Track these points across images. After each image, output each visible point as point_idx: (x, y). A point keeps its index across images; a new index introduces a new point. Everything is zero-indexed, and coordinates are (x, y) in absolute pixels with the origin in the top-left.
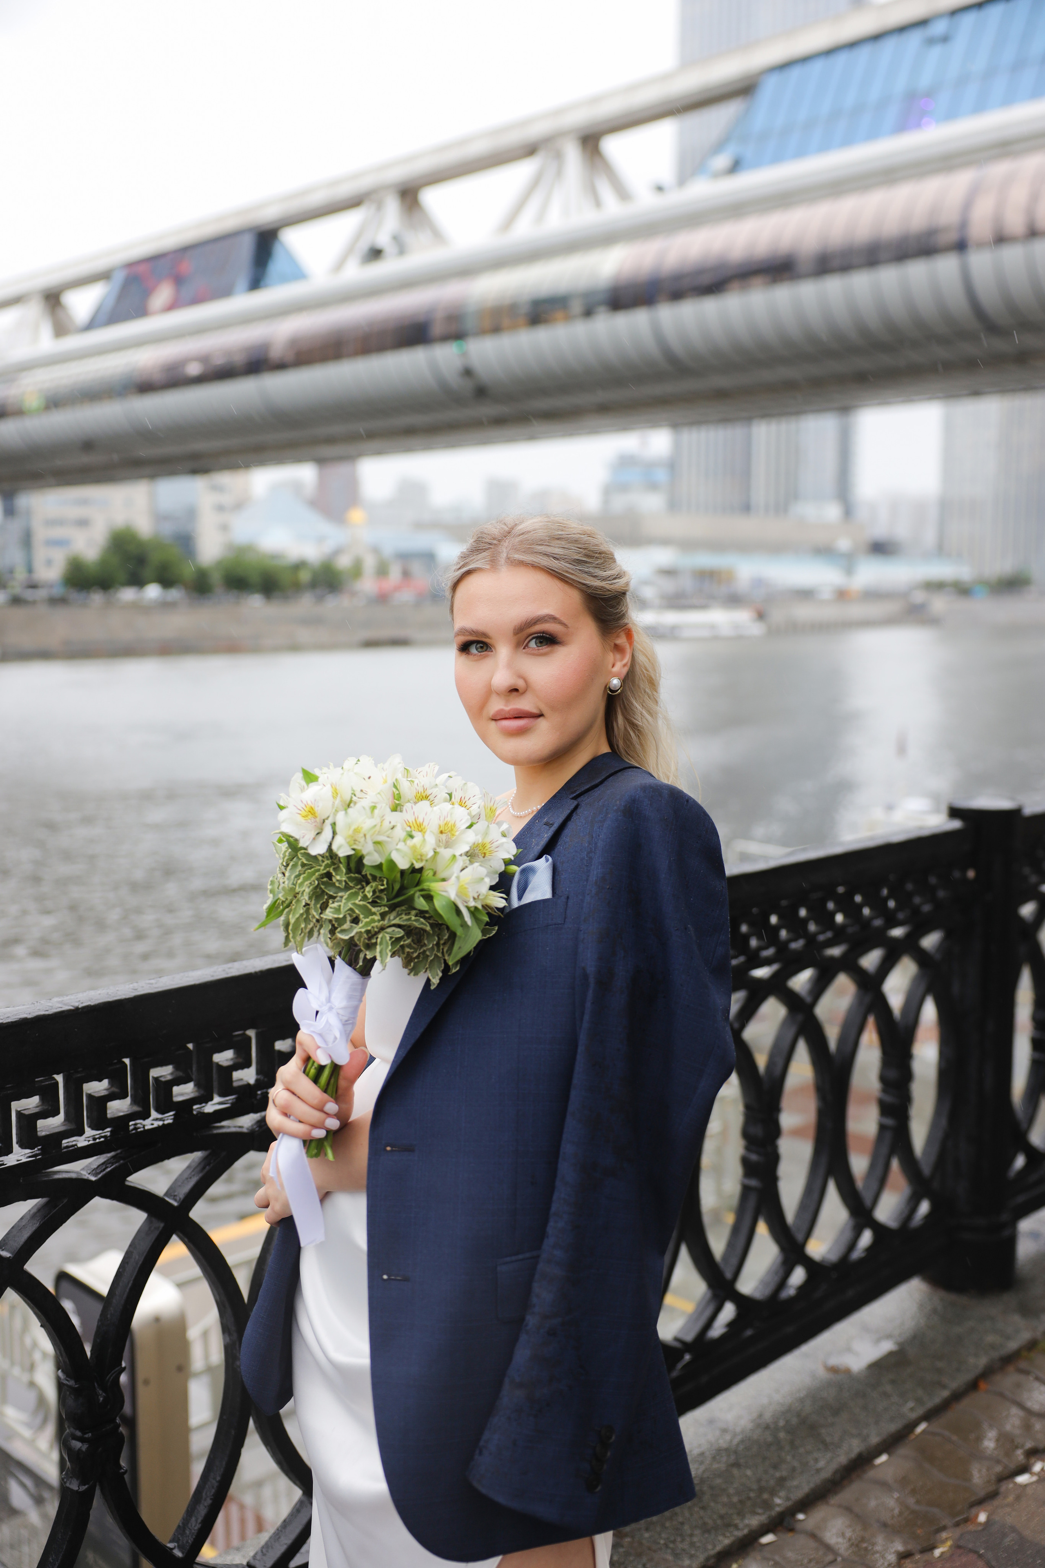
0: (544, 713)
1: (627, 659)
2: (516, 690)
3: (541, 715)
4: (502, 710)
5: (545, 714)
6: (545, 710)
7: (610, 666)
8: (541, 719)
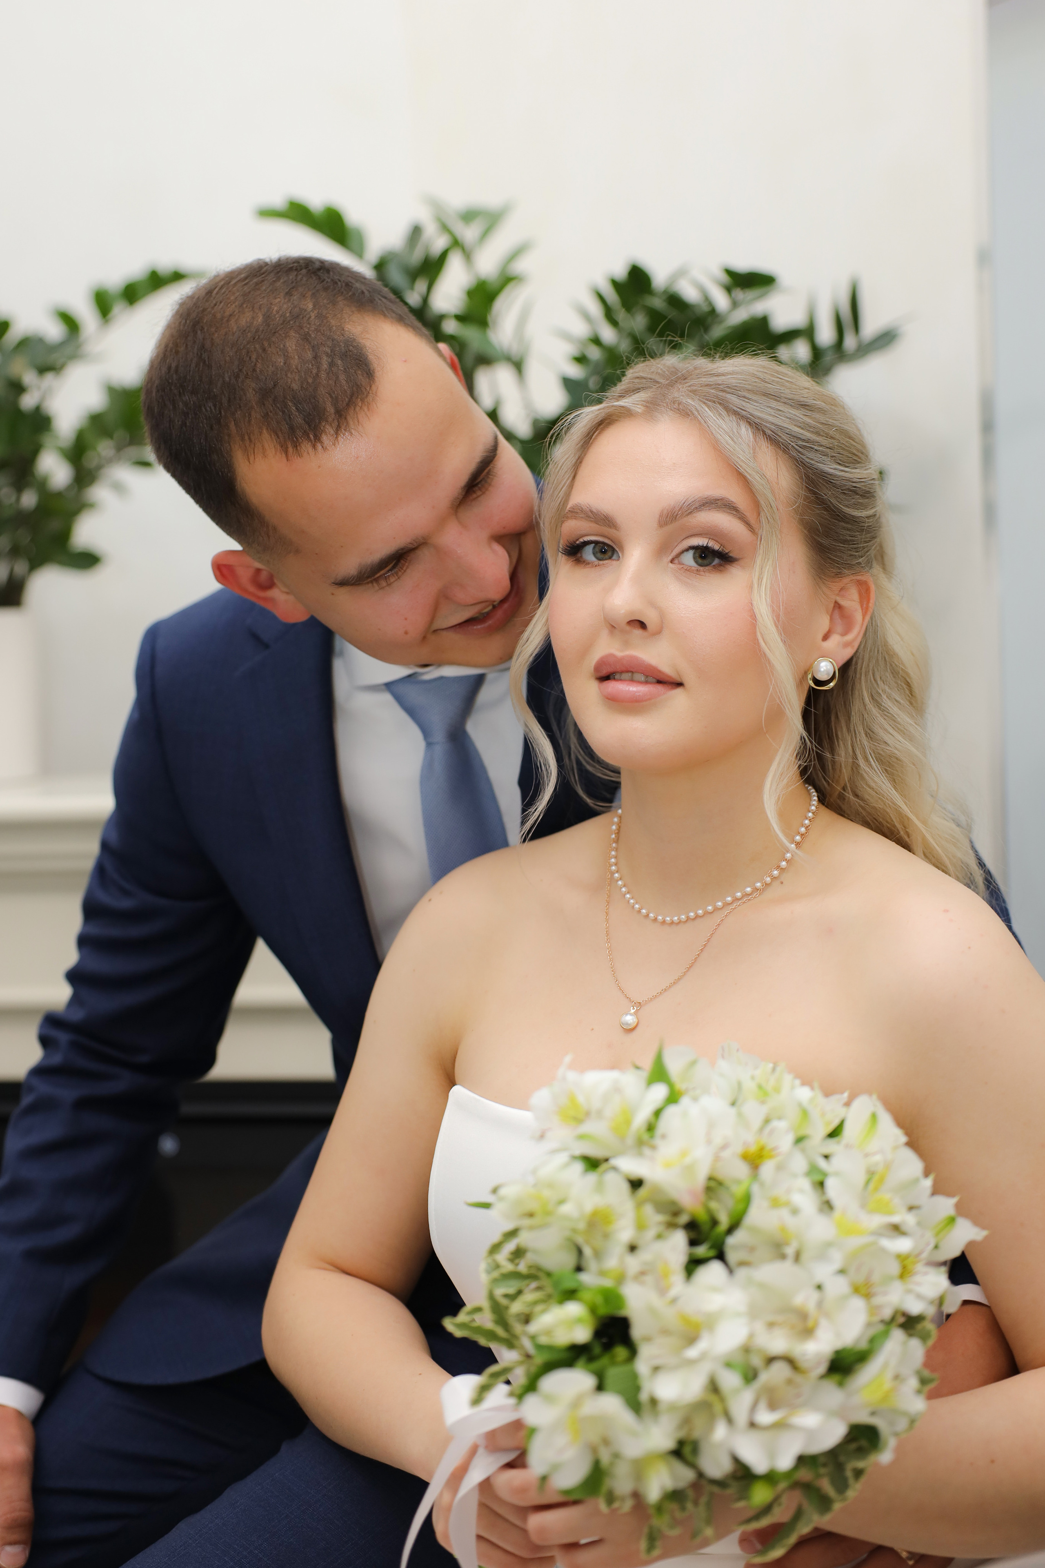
0: (685, 681)
1: (855, 635)
2: (642, 625)
3: (680, 684)
4: (612, 655)
5: (685, 683)
6: (688, 678)
7: (820, 636)
8: (679, 691)
